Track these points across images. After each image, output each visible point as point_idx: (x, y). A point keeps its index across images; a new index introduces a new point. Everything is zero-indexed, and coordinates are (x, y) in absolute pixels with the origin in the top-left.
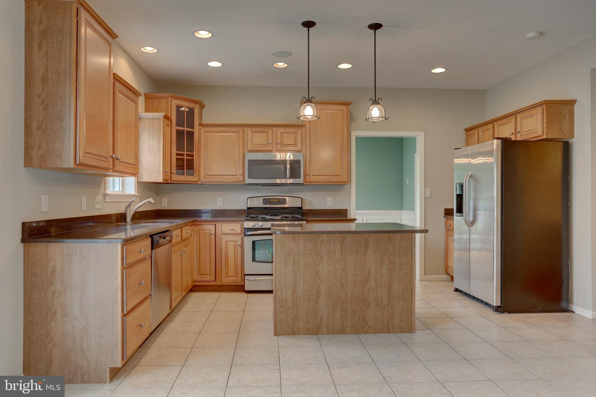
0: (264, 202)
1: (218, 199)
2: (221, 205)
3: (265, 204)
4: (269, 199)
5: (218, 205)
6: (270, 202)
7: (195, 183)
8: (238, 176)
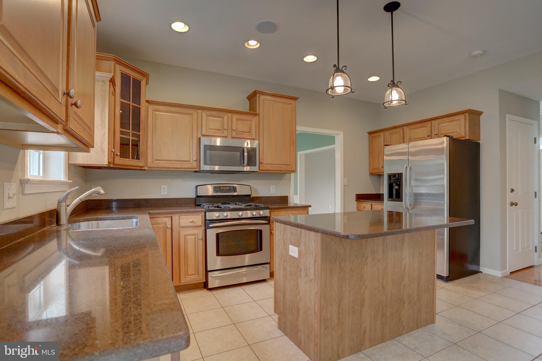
0: (215, 190)
1: (162, 186)
2: (166, 193)
3: (216, 192)
4: (220, 187)
5: (162, 193)
6: (220, 190)
7: (141, 169)
8: (191, 162)
